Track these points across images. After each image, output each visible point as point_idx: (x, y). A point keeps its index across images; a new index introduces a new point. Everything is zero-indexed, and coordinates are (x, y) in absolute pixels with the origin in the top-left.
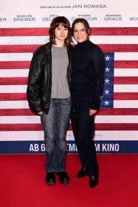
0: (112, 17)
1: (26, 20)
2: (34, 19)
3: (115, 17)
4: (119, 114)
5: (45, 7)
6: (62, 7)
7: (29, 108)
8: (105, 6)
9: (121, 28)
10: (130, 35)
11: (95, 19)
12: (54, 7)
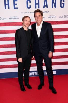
0: (52, 17)
1: (15, 19)
2: (18, 18)
3: (53, 17)
4: (56, 58)
5: (23, 13)
6: (30, 13)
7: (16, 57)
8: (49, 12)
9: (56, 21)
10: (59, 24)
11: (45, 17)
12: (27, 13)
